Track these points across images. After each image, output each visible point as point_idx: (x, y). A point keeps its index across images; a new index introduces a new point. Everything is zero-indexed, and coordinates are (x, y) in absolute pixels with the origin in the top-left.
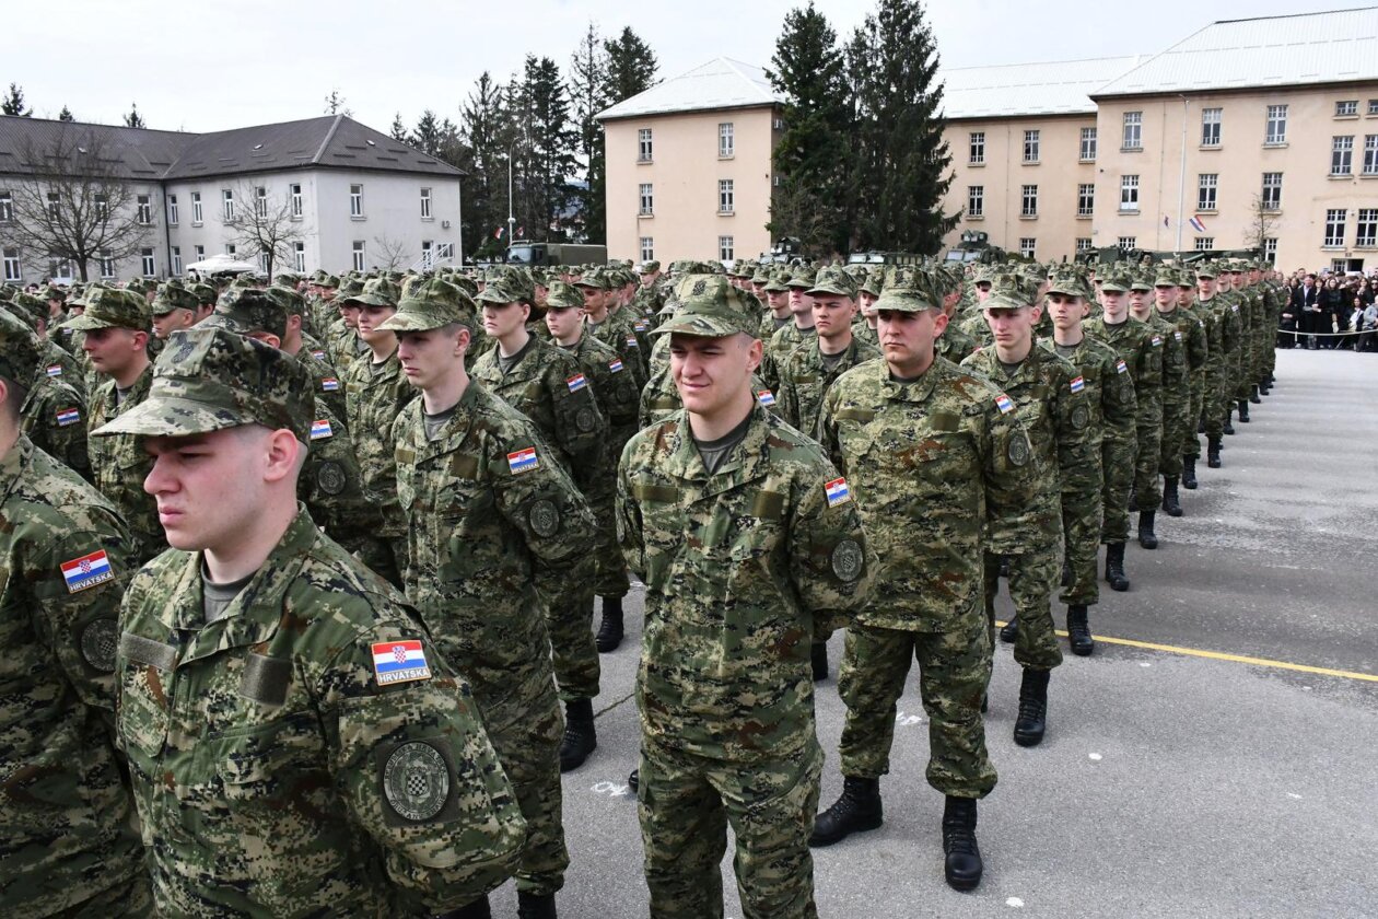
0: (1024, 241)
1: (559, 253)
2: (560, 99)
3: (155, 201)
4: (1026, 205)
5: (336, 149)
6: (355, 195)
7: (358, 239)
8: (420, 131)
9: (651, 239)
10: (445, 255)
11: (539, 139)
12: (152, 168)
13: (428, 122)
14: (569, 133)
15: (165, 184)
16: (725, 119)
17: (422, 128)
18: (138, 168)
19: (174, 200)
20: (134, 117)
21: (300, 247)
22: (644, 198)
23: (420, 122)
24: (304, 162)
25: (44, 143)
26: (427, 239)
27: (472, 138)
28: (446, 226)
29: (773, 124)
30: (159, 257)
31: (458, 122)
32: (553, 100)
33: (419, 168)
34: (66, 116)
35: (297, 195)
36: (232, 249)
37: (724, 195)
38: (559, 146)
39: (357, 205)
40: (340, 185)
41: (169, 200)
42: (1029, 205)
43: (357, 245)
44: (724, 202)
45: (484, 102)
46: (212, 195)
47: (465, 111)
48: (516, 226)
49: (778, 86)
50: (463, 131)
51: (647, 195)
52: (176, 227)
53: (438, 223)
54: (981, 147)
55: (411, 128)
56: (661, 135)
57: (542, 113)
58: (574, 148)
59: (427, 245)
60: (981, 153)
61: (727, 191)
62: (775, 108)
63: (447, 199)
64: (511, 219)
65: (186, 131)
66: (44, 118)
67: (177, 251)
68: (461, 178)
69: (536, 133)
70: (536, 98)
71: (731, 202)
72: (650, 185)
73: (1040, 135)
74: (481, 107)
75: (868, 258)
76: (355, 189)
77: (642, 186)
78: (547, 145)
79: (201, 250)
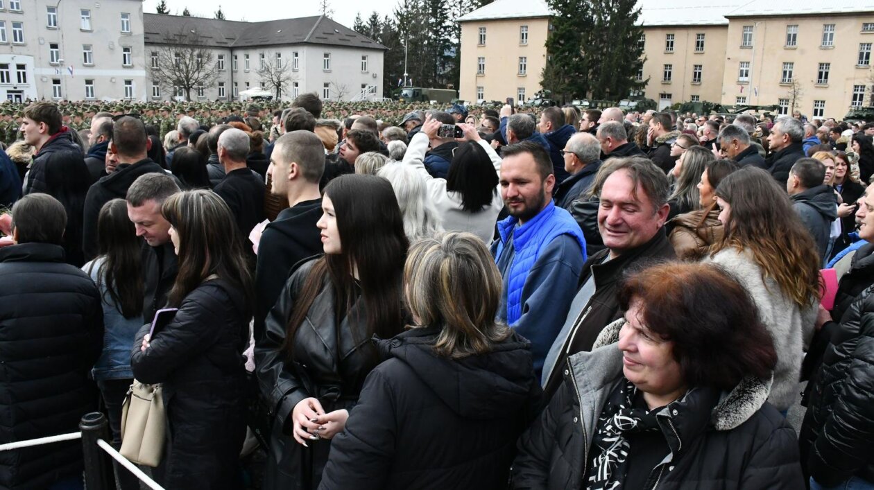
0: (693, 97)
1: (428, 94)
2: (443, 7)
3: (226, 59)
4: (695, 76)
5: (318, 35)
6: (326, 59)
7: (326, 82)
8: (370, 22)
9: (483, 88)
10: (372, 92)
11: (431, 29)
12: (225, 41)
13: (375, 17)
14: (449, 27)
15: (232, 49)
16: (524, 24)
17: (371, 21)
18: (219, 41)
19: (236, 58)
20: (220, 13)
21: (297, 85)
22: (480, 65)
23: (370, 17)
24: (300, 41)
25: (174, 30)
26: (364, 83)
27: (399, 26)
28: (375, 77)
29: (549, 27)
30: (227, 87)
31: (392, 17)
32: (441, 8)
33: (361, 45)
34: (186, 13)
35: (296, 58)
36: (263, 85)
37: (521, 65)
38: (442, 33)
39: (327, 64)
40: (320, 52)
41: (234, 58)
42: (697, 76)
43: (326, 85)
44: (521, 69)
45: (406, 7)
46: (255, 55)
47: (396, 12)
48: (408, 78)
49: (552, 7)
50: (394, 23)
51: (482, 63)
52: (236, 72)
53: (371, 74)
54: (672, 42)
55: (366, 21)
56: (491, 32)
57: (434, 14)
58: (450, 35)
59: (363, 86)
60: (672, 46)
61: (523, 63)
62: (550, 18)
63: (376, 62)
64: (406, 74)
65: (246, 20)
66: (174, 14)
67: (236, 84)
68: (385, 51)
69: (430, 26)
70: (431, 6)
71: (525, 69)
72: (484, 58)
73: (705, 36)
74: (405, 9)
75: (581, 103)
76: (326, 55)
77: (479, 58)
78: (436, 32)
79: (248, 84)
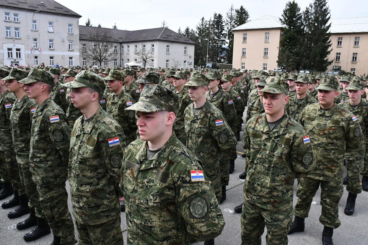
0: (352, 69)
1: (220, 66)
2: (222, 25)
3: (118, 48)
4: (353, 58)
5: (164, 36)
6: (168, 48)
7: (168, 59)
8: (185, 32)
9: (244, 63)
10: (190, 64)
11: (216, 35)
12: (118, 39)
13: (188, 29)
14: (224, 34)
15: (121, 43)
16: (267, 32)
17: (186, 31)
18: (115, 39)
19: (123, 47)
20: (115, 26)
21: (153, 61)
22: (243, 52)
23: (185, 29)
24: (155, 39)
25: (94, 33)
26: (185, 60)
27: (198, 34)
28: (190, 57)
29: (281, 33)
30: (118, 61)
31: (195, 30)
32: (221, 25)
33: (184, 41)
34: (99, 26)
35: (153, 47)
36: (136, 60)
37: (265, 52)
38: (221, 37)
39: (168, 50)
40: (164, 45)
41: (122, 47)
42: (354, 59)
43: (167, 61)
44: (265, 54)
45: (202, 25)
46: (132, 46)
47: (197, 27)
48: (208, 58)
49: (283, 23)
50: (196, 32)
51: (244, 51)
52: (123, 54)
53: (188, 56)
54: (341, 42)
55: (183, 31)
56: (249, 35)
57: (217, 28)
58: (225, 38)
59: (185, 62)
60: (341, 43)
61: (266, 51)
62: (281, 29)
63: (191, 50)
64: (207, 56)
65: (127, 30)
66: (95, 26)
67: (123, 60)
68: (195, 45)
69: (215, 34)
70: (216, 24)
71: (267, 54)
72: (245, 49)
73: (360, 38)
74: (202, 26)
75: (305, 72)
76: (168, 46)
77: (243, 49)
78: (218, 37)
79: (128, 60)
